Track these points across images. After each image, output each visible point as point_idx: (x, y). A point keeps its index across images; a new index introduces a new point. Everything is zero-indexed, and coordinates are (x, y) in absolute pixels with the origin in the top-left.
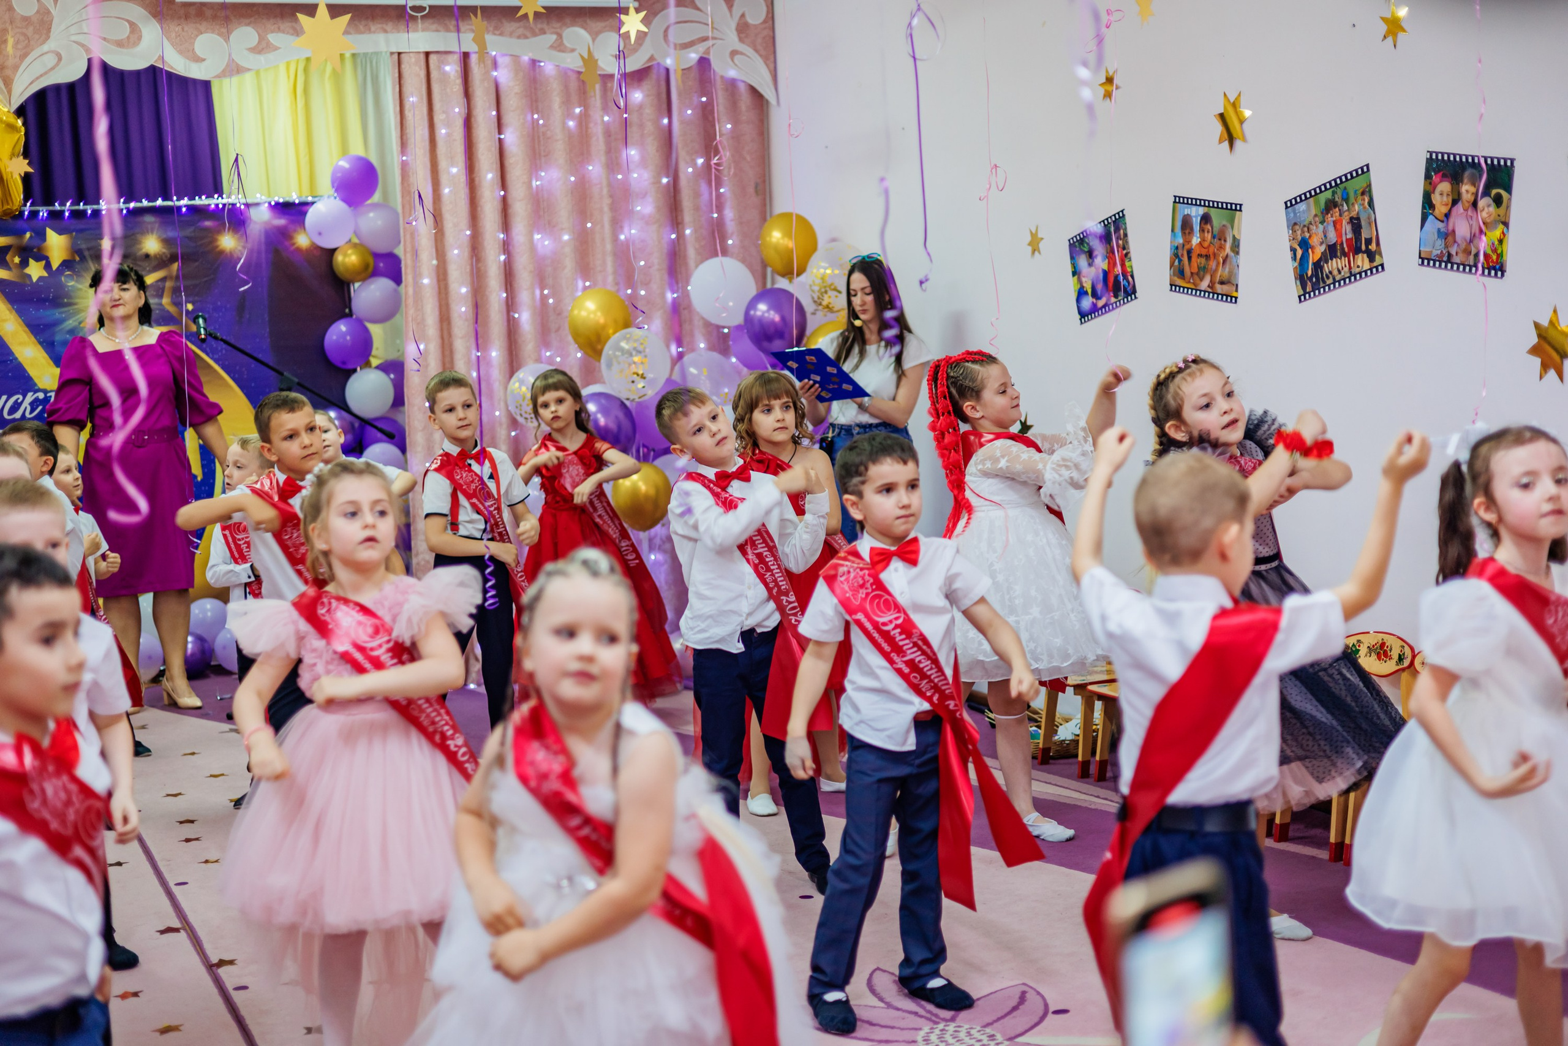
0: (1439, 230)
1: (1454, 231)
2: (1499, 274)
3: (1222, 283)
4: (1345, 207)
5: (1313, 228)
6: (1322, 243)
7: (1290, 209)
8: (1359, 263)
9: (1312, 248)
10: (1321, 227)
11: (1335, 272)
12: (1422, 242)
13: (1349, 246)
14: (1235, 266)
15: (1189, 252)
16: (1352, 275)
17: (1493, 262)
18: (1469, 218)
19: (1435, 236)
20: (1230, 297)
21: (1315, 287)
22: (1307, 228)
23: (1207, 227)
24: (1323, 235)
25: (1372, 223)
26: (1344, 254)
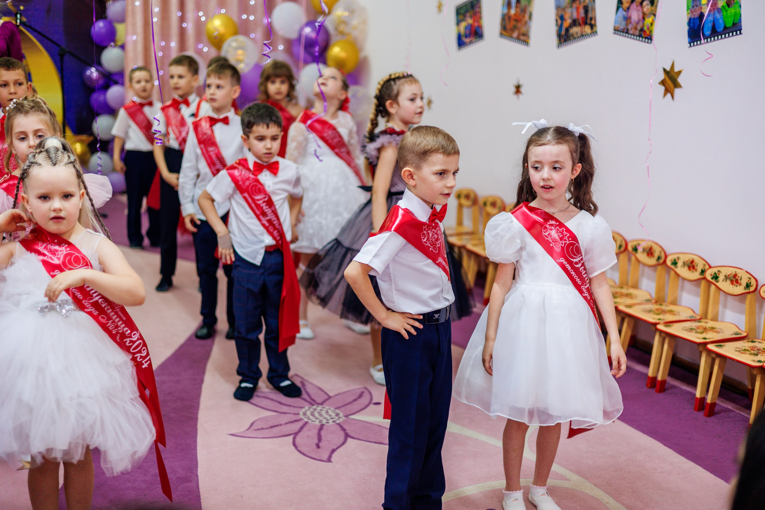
0: (624, 16)
1: (630, 17)
3: (524, 35)
5: (566, 9)
6: (570, 18)
8: (586, 30)
9: (565, 20)
10: (570, 10)
11: (575, 34)
12: (616, 22)
13: (582, 21)
14: (529, 27)
15: (510, 18)
16: (583, 36)
17: (647, 35)
18: (638, 10)
19: (622, 19)
20: (526, 43)
21: (565, 41)
22: (564, 9)
23: (518, 5)
24: (571, 14)
25: (594, 9)
26: (580, 25)
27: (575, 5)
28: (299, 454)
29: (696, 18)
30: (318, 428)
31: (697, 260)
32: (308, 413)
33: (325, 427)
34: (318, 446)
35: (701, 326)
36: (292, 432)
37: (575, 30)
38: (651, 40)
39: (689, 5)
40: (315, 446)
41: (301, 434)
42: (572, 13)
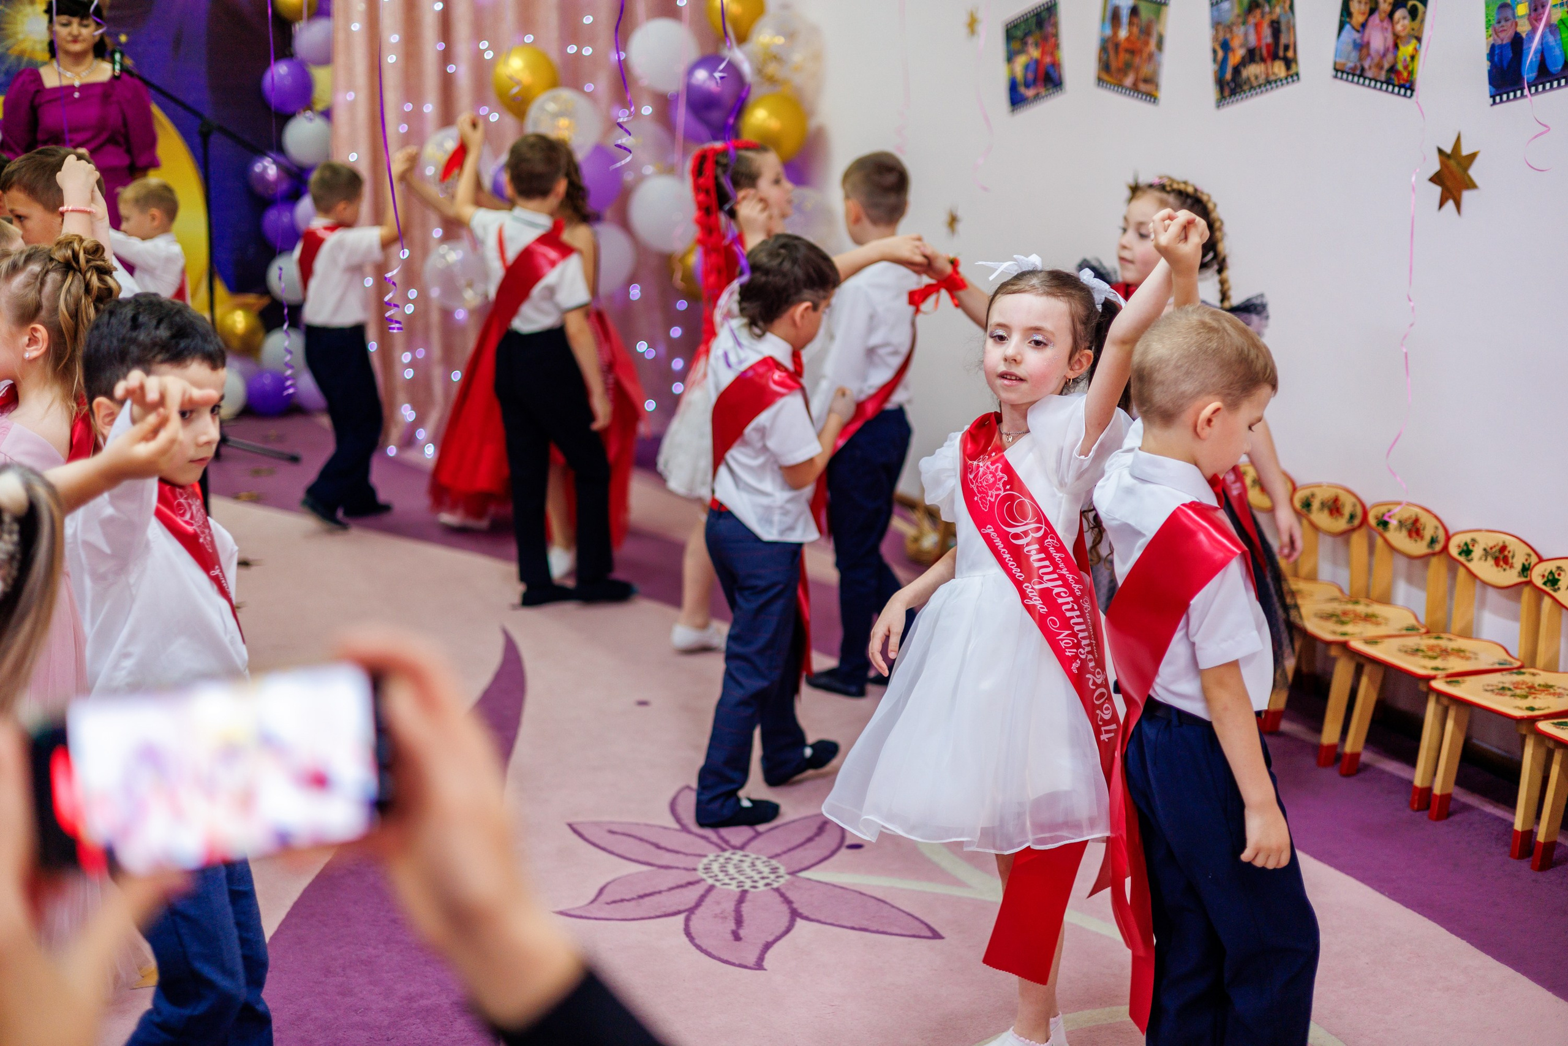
0: (1354, 42)
1: (1368, 44)
2: (1409, 93)
3: (1146, 81)
4: (1267, 9)
5: (1235, 28)
6: (1242, 46)
7: (1215, 8)
8: (1276, 70)
9: (1233, 50)
10: (1242, 29)
11: (1253, 79)
12: (1337, 53)
13: (1268, 51)
14: (1159, 65)
15: (1117, 46)
16: (1269, 82)
17: (1404, 80)
18: (1384, 30)
19: (1350, 47)
20: (1152, 97)
21: (1233, 93)
22: (1230, 28)
23: (1135, 20)
24: (1244, 37)
25: (1292, 28)
26: (1263, 60)
27: (1252, 20)
28: (698, 952)
29: (1506, 45)
30: (736, 897)
31: (1513, 544)
32: (715, 867)
33: (749, 897)
34: (737, 937)
35: (1524, 683)
36: (682, 908)
37: (1253, 71)
38: (1412, 91)
39: (1491, 18)
40: (730, 937)
41: (699, 912)
42: (1246, 35)
